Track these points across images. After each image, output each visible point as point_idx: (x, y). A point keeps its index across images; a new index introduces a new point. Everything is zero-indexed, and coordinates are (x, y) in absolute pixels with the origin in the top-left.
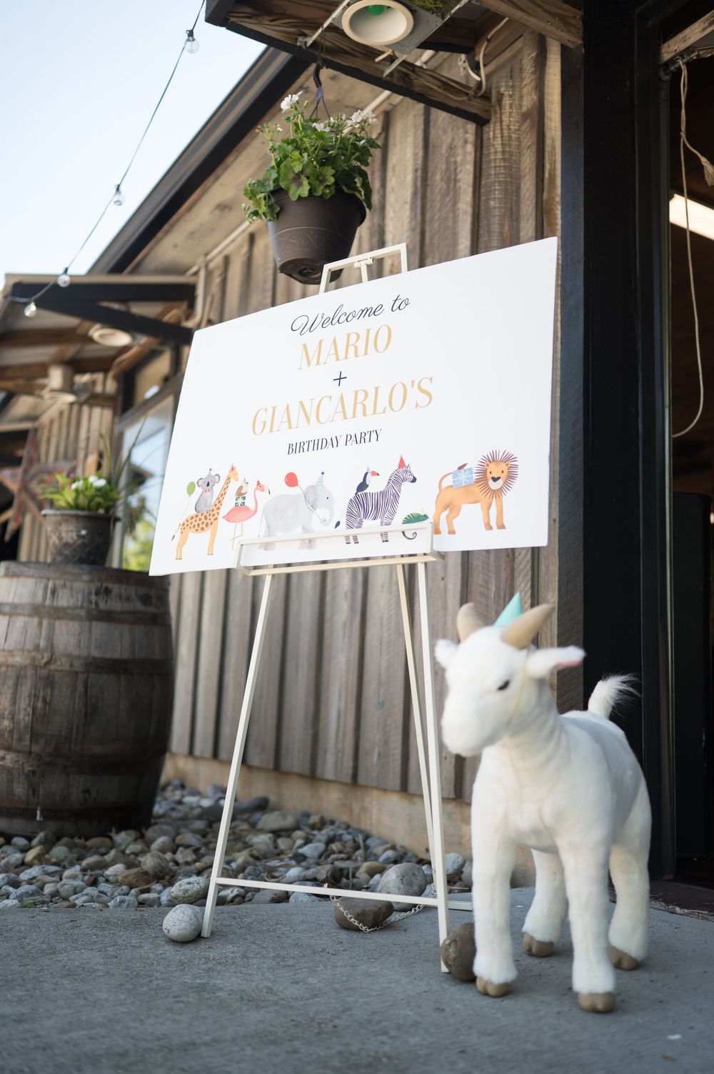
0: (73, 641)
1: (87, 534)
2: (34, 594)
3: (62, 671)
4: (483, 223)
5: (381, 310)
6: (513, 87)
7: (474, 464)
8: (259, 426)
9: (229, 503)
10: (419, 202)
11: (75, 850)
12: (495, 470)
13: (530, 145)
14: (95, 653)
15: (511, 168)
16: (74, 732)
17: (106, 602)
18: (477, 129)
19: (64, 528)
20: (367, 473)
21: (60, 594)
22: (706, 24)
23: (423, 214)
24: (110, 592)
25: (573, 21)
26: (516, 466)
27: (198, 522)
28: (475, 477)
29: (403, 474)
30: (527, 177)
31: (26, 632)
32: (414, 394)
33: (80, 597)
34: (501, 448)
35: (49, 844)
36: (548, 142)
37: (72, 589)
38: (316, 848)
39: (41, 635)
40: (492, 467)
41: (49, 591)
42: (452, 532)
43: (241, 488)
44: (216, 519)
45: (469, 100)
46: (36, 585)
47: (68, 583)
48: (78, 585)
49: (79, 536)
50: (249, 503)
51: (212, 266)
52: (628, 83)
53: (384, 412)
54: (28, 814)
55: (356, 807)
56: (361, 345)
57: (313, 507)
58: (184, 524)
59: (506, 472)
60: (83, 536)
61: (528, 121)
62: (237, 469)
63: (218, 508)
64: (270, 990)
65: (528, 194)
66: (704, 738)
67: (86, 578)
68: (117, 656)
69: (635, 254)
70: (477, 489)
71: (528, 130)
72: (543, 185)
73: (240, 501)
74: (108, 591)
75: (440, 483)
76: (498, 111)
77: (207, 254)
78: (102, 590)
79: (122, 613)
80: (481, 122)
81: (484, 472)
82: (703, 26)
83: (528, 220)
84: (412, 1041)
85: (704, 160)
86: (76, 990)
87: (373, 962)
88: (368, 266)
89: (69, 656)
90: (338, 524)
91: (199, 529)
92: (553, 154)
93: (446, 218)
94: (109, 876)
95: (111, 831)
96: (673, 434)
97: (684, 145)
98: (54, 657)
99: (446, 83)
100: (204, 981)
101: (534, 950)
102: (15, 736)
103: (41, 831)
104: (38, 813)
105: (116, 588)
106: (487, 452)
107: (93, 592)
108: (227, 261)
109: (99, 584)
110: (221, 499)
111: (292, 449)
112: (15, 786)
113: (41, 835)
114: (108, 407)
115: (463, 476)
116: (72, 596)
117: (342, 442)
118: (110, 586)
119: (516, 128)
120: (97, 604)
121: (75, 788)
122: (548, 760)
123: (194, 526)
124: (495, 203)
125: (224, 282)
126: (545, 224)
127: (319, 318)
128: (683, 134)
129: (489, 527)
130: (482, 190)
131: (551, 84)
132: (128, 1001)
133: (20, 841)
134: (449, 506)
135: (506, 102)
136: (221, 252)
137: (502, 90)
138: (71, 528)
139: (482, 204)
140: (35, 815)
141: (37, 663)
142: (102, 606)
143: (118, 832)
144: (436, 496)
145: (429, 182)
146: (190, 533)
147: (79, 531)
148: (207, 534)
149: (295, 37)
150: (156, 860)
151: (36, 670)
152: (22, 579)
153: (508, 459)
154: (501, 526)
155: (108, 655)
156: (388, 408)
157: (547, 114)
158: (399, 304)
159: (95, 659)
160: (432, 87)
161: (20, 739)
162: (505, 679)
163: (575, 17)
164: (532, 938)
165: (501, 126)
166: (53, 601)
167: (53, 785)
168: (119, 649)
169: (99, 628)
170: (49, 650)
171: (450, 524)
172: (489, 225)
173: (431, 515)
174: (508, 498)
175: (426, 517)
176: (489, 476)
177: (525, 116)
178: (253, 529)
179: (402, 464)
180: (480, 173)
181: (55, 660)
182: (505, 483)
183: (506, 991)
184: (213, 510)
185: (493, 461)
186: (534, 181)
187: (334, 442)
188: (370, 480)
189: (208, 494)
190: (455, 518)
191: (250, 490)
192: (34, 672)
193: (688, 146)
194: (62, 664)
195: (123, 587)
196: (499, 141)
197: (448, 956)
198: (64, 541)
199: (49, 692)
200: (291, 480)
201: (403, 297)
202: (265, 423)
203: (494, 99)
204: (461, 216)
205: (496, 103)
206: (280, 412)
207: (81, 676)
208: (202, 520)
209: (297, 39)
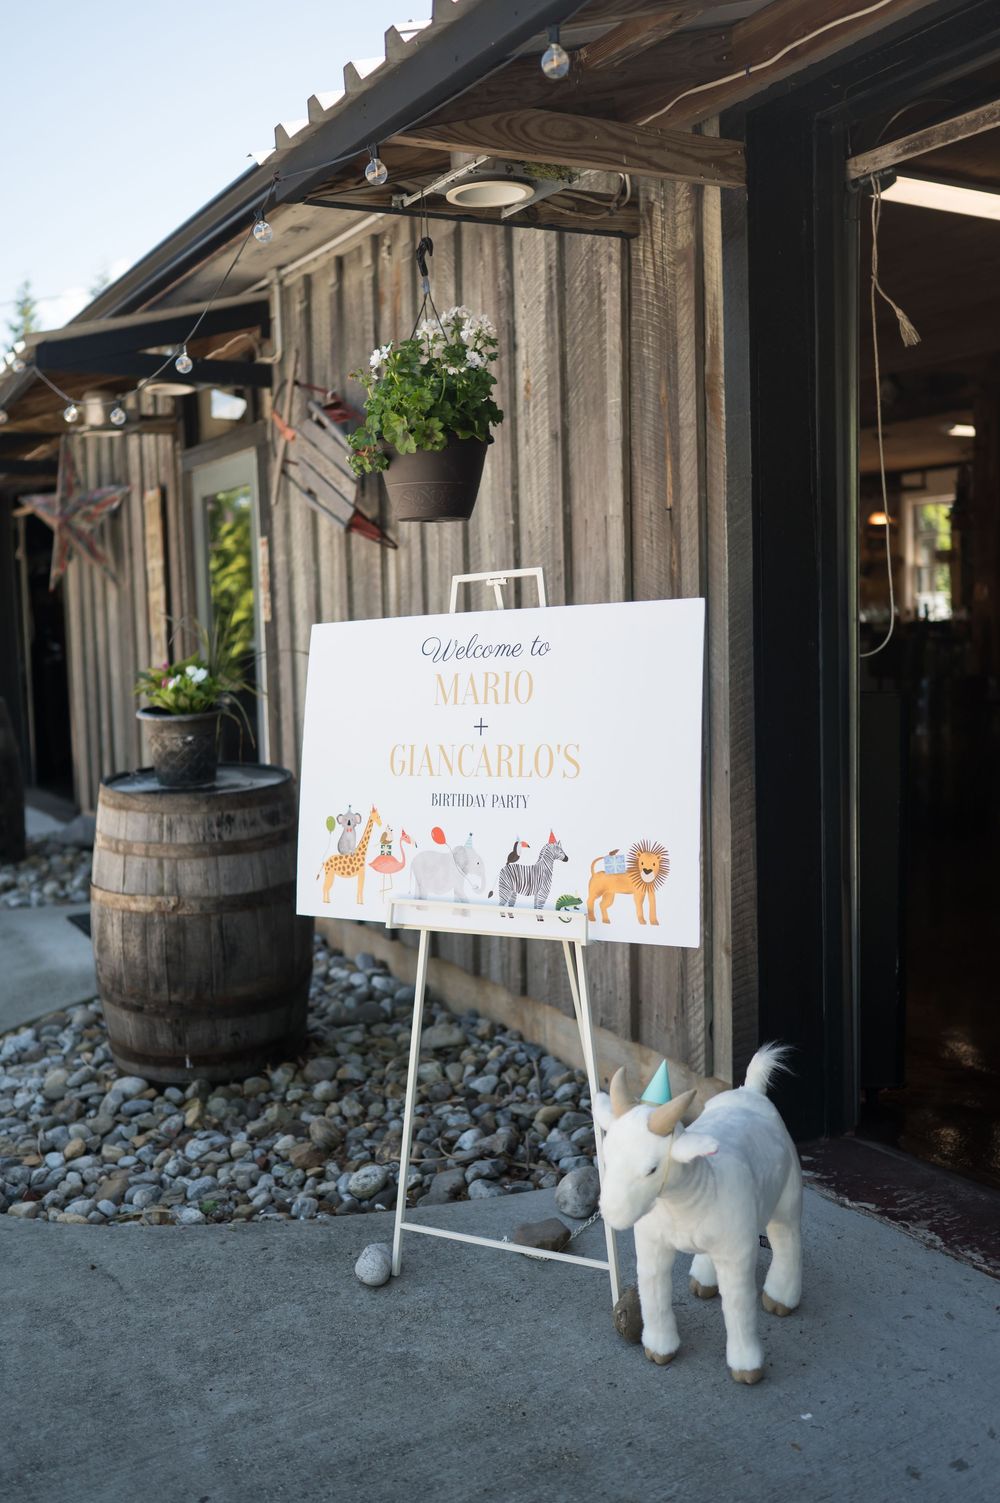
0: (199, 881)
1: (194, 740)
2: (149, 832)
3: (192, 915)
4: (636, 374)
5: (519, 651)
6: (665, 198)
7: (625, 851)
8: (398, 767)
9: (374, 850)
10: (556, 315)
11: (233, 1101)
12: (647, 861)
13: (688, 299)
14: (226, 891)
15: (666, 312)
16: (214, 977)
17: (230, 832)
18: (623, 244)
19: (165, 734)
20: (517, 843)
21: (178, 831)
22: (900, 151)
23: (562, 330)
24: (233, 820)
25: (732, 161)
26: (667, 861)
27: (343, 864)
28: (627, 865)
29: (554, 851)
30: (685, 342)
31: (146, 875)
32: (559, 758)
33: (201, 831)
34: (654, 838)
35: (203, 1096)
36: (709, 297)
37: (190, 823)
38: (488, 1081)
39: (163, 876)
40: (643, 858)
41: (165, 828)
42: (606, 921)
43: (385, 835)
44: (362, 865)
45: (612, 214)
46: (149, 820)
47: (185, 817)
48: (196, 818)
49: (186, 744)
50: (396, 853)
51: (287, 282)
52: (805, 222)
53: (531, 775)
54: (176, 1062)
55: (528, 1017)
56: (501, 688)
57: (464, 871)
58: (327, 864)
59: (657, 864)
60: (190, 743)
61: (684, 265)
62: (379, 812)
63: (363, 853)
64: (465, 1364)
65: (686, 364)
66: (897, 965)
67: (204, 809)
68: (250, 889)
69: (815, 451)
70: (629, 879)
71: (684, 276)
72: (704, 354)
73: (386, 849)
74: (230, 820)
75: (592, 867)
76: (649, 226)
77: (280, 267)
78: (224, 820)
79: (250, 840)
80: (628, 237)
81: (636, 862)
82: (896, 152)
83: (688, 399)
84: (590, 1430)
85: (899, 313)
86: (295, 1370)
87: (554, 1313)
88: (502, 586)
89: (196, 898)
90: (491, 894)
91: (345, 872)
92: (715, 317)
93: (591, 347)
94: (279, 1151)
95: (265, 1068)
96: (862, 653)
97: (876, 289)
98: (181, 901)
99: (580, 200)
100: (404, 1349)
101: (700, 1294)
102: (152, 986)
103: (194, 1079)
104: (188, 1061)
105: (238, 814)
106: (638, 840)
107: (214, 823)
108: (308, 281)
109: (220, 813)
110: (365, 843)
111: (439, 800)
112: (158, 1035)
113: (195, 1085)
114: (165, 433)
115: (614, 862)
116: (192, 831)
117: (489, 802)
118: (232, 813)
119: (671, 260)
120: (220, 836)
121: (225, 1033)
122: (696, 1202)
123: (339, 869)
124: (648, 351)
125: (307, 312)
126: (708, 407)
127: (453, 644)
128: (874, 279)
129: (643, 921)
130: (633, 329)
131: (710, 218)
132: (343, 1384)
133: (173, 1093)
134: (603, 893)
135: (657, 216)
136: (299, 269)
137: (653, 197)
138: (175, 735)
139: (633, 347)
140: (185, 1063)
141: (163, 908)
142: (226, 837)
143: (274, 1068)
144: (588, 881)
145: (567, 286)
146: (336, 876)
147: (184, 738)
148: (354, 879)
149: (387, 196)
150: (326, 1130)
151: (164, 917)
152: (131, 813)
153: (659, 851)
154: (655, 922)
155: (240, 891)
156: (534, 773)
157: (707, 258)
158: (539, 648)
159: (225, 896)
160: (563, 211)
161: (157, 988)
162: (653, 1167)
163: (736, 153)
164: (698, 1283)
165: (652, 248)
166: (171, 839)
167: (199, 1033)
168: (251, 881)
169: (226, 862)
170: (175, 893)
171: (604, 912)
172: (643, 380)
173: (585, 899)
174: (660, 892)
175: (579, 901)
176: (641, 867)
177: (680, 256)
178: (403, 882)
179: (552, 839)
180: (630, 305)
181: (184, 904)
182: (657, 877)
183: (671, 1359)
184: (358, 855)
185: (645, 851)
186: (694, 351)
187: (480, 801)
188: (521, 851)
189: (349, 835)
190: (609, 906)
191: (395, 838)
192: (161, 918)
193: (881, 292)
194: (191, 908)
195: (247, 811)
196: (650, 269)
197: (619, 1326)
198: (169, 749)
199: (181, 937)
200: (438, 836)
201: (543, 640)
202: (404, 763)
203: (642, 206)
204: (608, 360)
205: (645, 213)
206: (419, 754)
207: (214, 918)
208: (346, 862)
209: (391, 199)
